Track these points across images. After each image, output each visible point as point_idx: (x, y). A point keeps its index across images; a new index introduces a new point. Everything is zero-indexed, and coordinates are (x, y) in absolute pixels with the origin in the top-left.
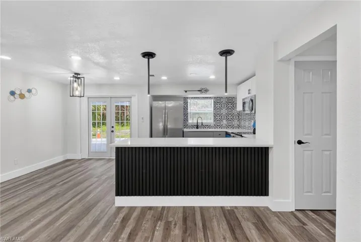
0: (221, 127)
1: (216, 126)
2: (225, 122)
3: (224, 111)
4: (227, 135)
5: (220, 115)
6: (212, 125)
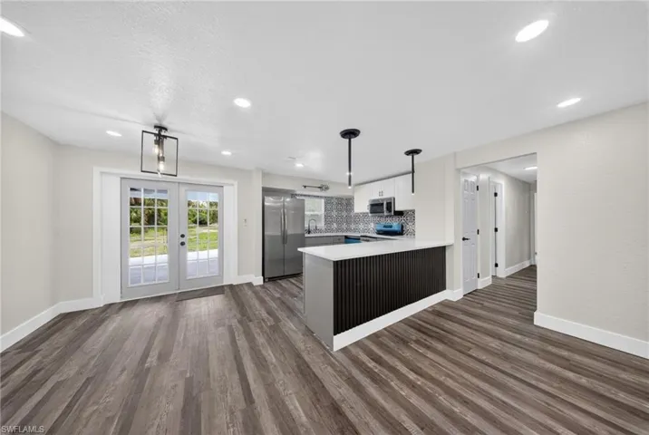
0: (332, 231)
1: (326, 231)
2: (335, 225)
3: (334, 214)
4: (348, 240)
5: (331, 217)
6: (323, 229)
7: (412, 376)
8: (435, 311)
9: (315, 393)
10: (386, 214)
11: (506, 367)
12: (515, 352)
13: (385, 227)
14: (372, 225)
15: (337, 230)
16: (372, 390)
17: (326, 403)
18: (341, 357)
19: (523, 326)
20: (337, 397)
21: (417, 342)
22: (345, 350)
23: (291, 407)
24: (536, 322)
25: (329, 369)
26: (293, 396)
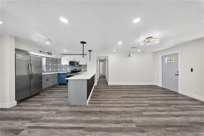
0: (50, 72)
2: (51, 69)
5: (49, 66)
7: (104, 99)
8: (95, 88)
9: (95, 113)
10: (76, 65)
11: (111, 92)
12: (110, 89)
13: (74, 69)
14: (69, 69)
15: (52, 71)
16: (102, 105)
17: (98, 113)
18: (90, 105)
19: (108, 85)
20: (99, 110)
21: (99, 94)
22: (89, 103)
23: (94, 119)
24: (109, 84)
25: (91, 108)
26: (91, 118)
